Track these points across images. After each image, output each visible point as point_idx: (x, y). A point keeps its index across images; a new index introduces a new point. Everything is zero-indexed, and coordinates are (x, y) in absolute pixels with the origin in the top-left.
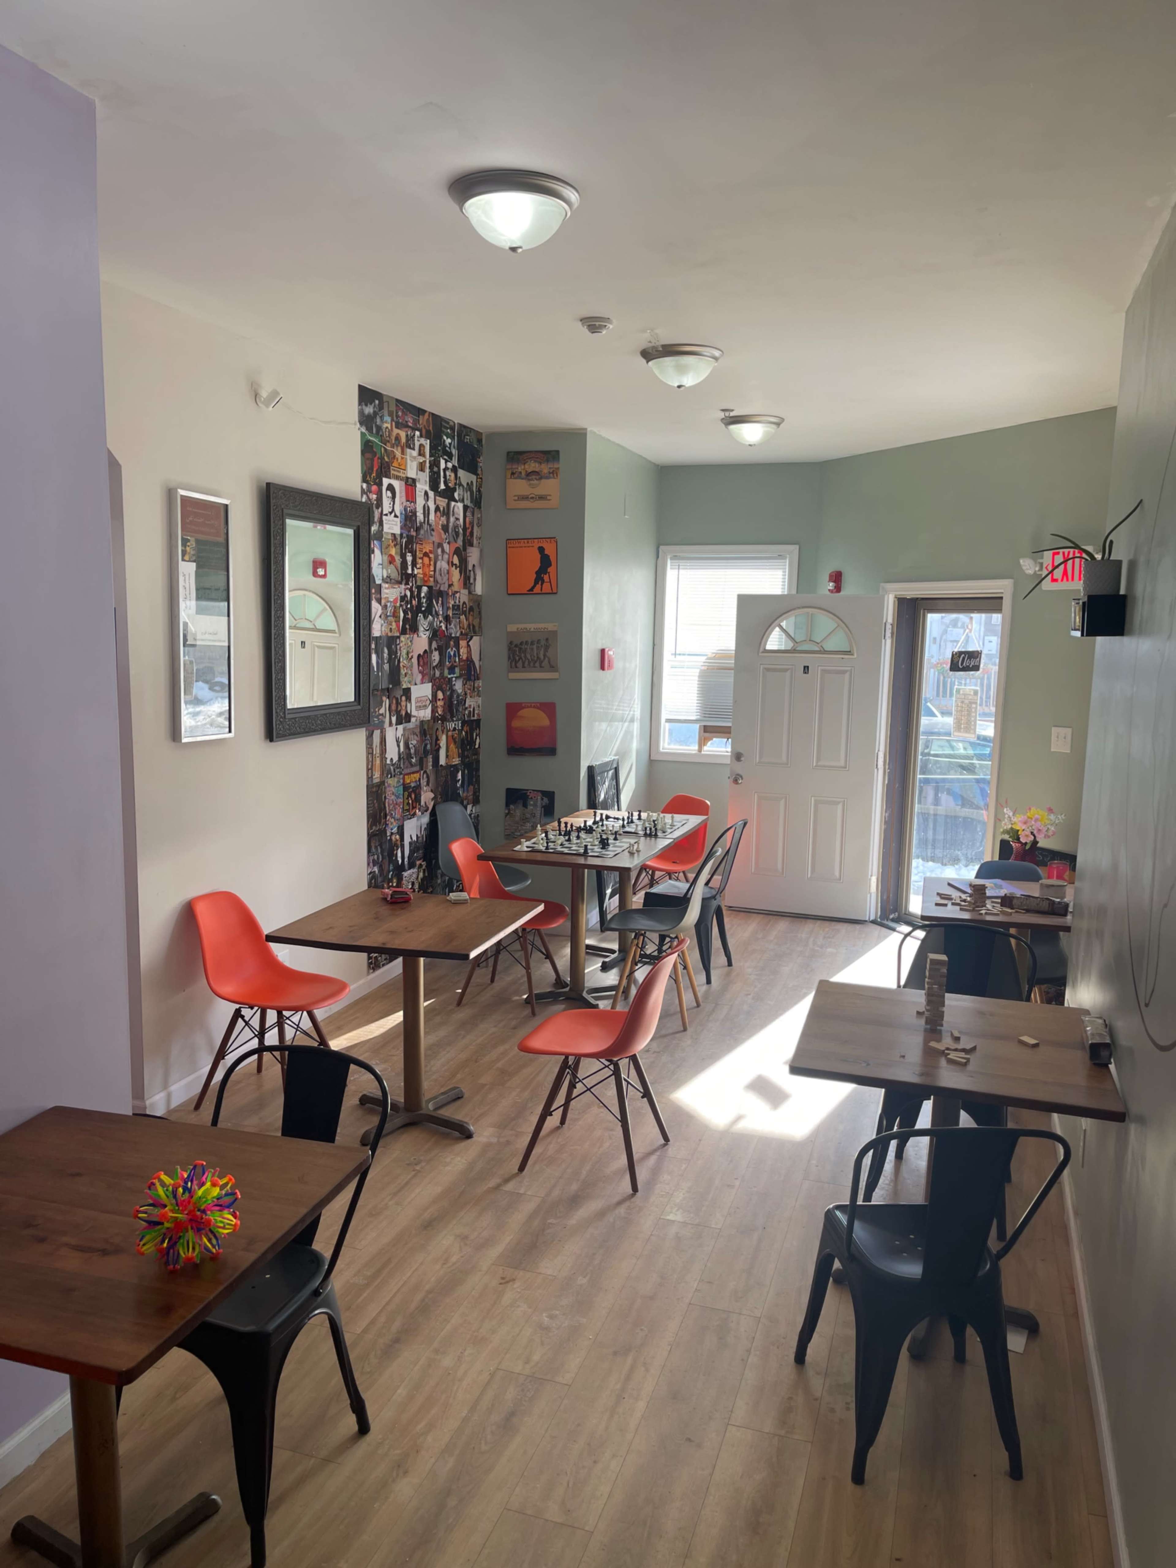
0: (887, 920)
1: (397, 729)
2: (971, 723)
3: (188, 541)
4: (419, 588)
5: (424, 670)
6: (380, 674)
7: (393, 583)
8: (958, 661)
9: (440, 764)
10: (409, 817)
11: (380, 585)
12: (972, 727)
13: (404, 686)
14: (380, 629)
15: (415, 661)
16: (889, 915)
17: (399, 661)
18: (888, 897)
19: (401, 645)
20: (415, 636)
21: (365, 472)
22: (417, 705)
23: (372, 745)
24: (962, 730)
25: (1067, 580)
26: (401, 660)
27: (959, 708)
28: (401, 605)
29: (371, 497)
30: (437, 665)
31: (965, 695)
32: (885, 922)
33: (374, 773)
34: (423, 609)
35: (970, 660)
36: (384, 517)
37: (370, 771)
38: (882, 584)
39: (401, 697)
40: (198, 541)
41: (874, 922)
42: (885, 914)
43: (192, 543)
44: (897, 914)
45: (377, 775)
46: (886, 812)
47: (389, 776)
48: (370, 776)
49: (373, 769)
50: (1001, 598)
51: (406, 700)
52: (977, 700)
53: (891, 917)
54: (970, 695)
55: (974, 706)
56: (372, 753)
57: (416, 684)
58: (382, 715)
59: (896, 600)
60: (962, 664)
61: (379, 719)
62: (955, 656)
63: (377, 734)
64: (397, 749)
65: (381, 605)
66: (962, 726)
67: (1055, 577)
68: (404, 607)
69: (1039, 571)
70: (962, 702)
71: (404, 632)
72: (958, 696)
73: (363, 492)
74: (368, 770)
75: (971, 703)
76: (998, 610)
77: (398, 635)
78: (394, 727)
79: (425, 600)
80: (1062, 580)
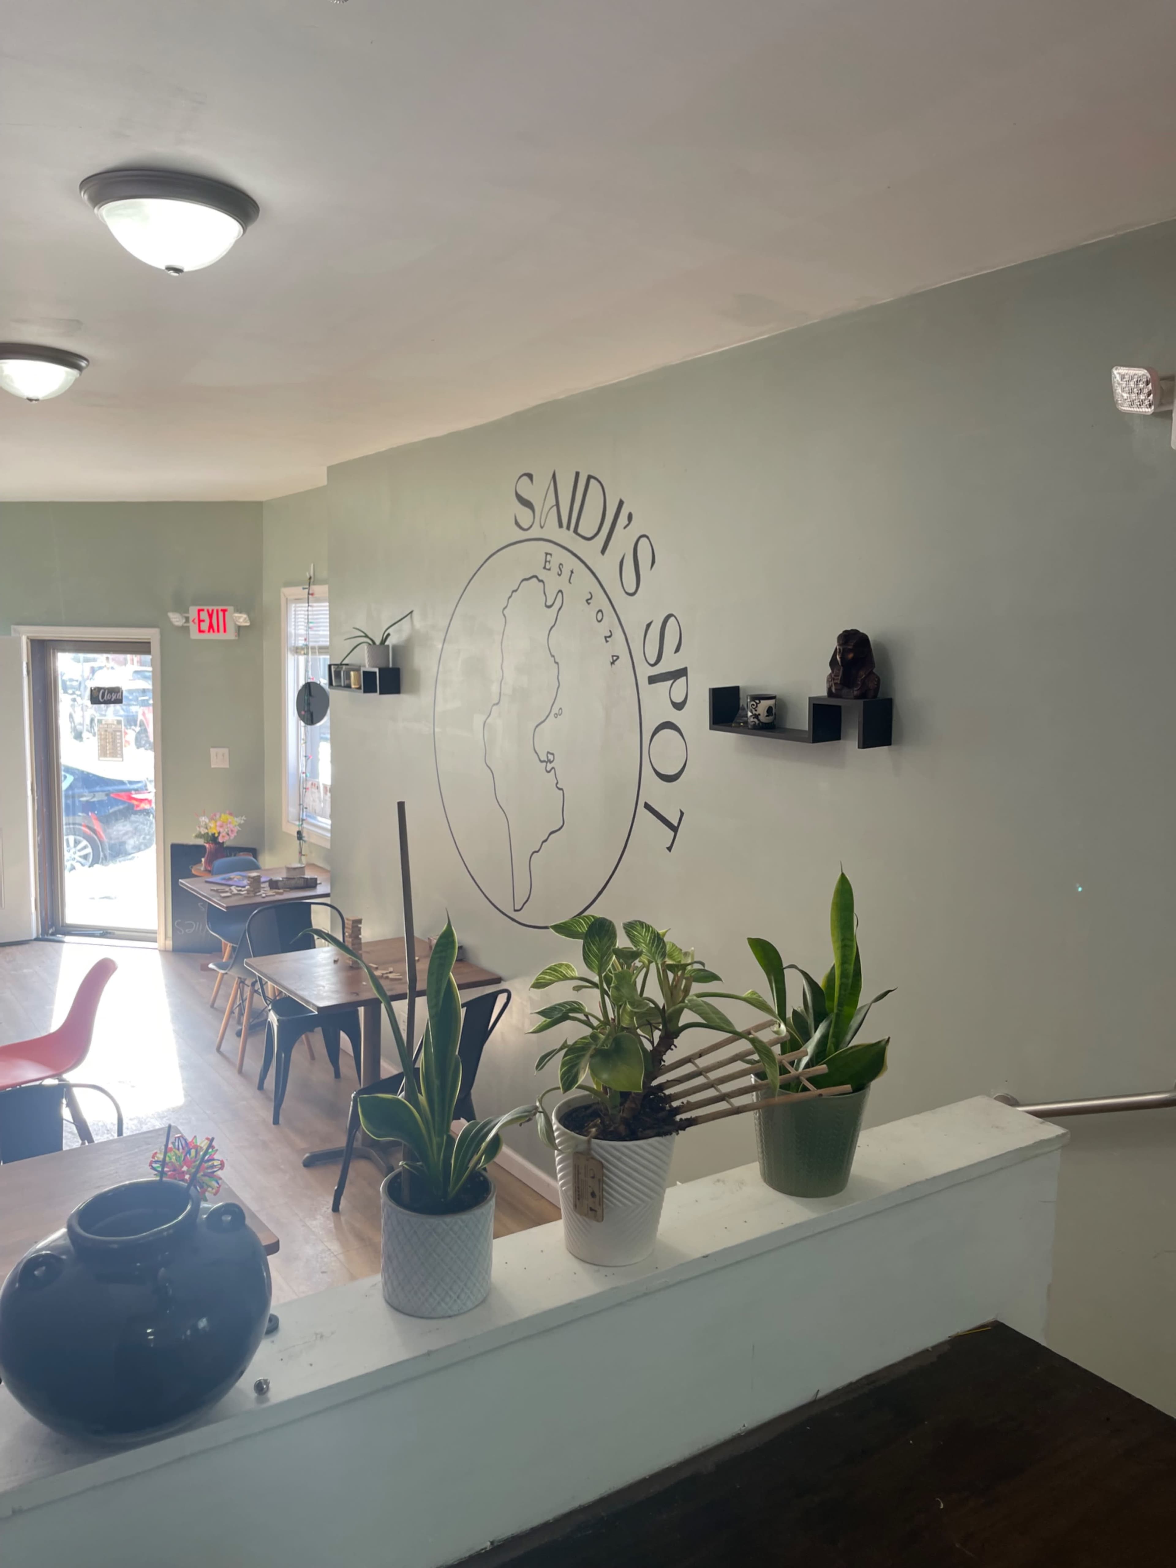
0: (47, 935)
2: (117, 748)
8: (98, 696)
12: (119, 752)
16: (48, 931)
18: (46, 914)
24: (108, 755)
25: (214, 631)
27: (103, 737)
31: (108, 724)
32: (46, 937)
35: (111, 694)
38: (13, 627)
41: (37, 939)
42: (45, 931)
44: (54, 928)
46: (38, 836)
50: (149, 643)
52: (121, 728)
53: (50, 931)
54: (114, 724)
55: (118, 734)
59: (29, 641)
60: (103, 697)
62: (94, 691)
66: (108, 752)
67: (202, 628)
69: (185, 623)
70: (106, 731)
72: (101, 726)
75: (115, 731)
76: (148, 652)
80: (209, 631)
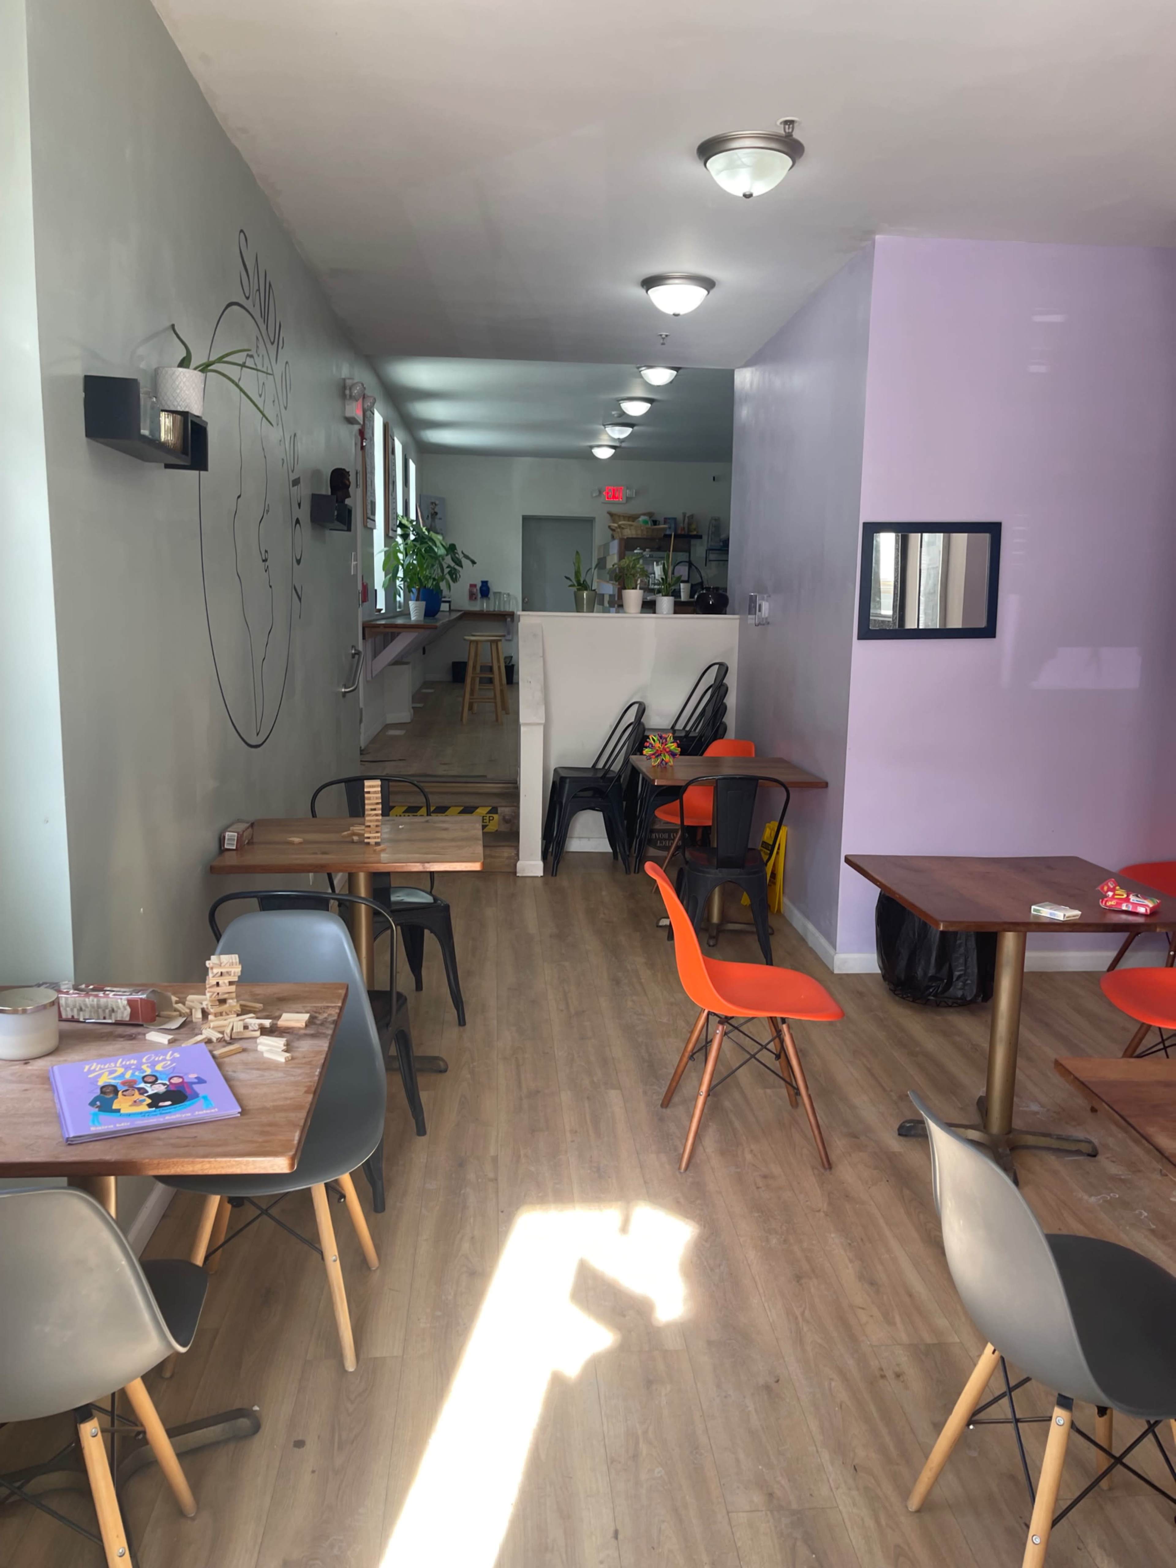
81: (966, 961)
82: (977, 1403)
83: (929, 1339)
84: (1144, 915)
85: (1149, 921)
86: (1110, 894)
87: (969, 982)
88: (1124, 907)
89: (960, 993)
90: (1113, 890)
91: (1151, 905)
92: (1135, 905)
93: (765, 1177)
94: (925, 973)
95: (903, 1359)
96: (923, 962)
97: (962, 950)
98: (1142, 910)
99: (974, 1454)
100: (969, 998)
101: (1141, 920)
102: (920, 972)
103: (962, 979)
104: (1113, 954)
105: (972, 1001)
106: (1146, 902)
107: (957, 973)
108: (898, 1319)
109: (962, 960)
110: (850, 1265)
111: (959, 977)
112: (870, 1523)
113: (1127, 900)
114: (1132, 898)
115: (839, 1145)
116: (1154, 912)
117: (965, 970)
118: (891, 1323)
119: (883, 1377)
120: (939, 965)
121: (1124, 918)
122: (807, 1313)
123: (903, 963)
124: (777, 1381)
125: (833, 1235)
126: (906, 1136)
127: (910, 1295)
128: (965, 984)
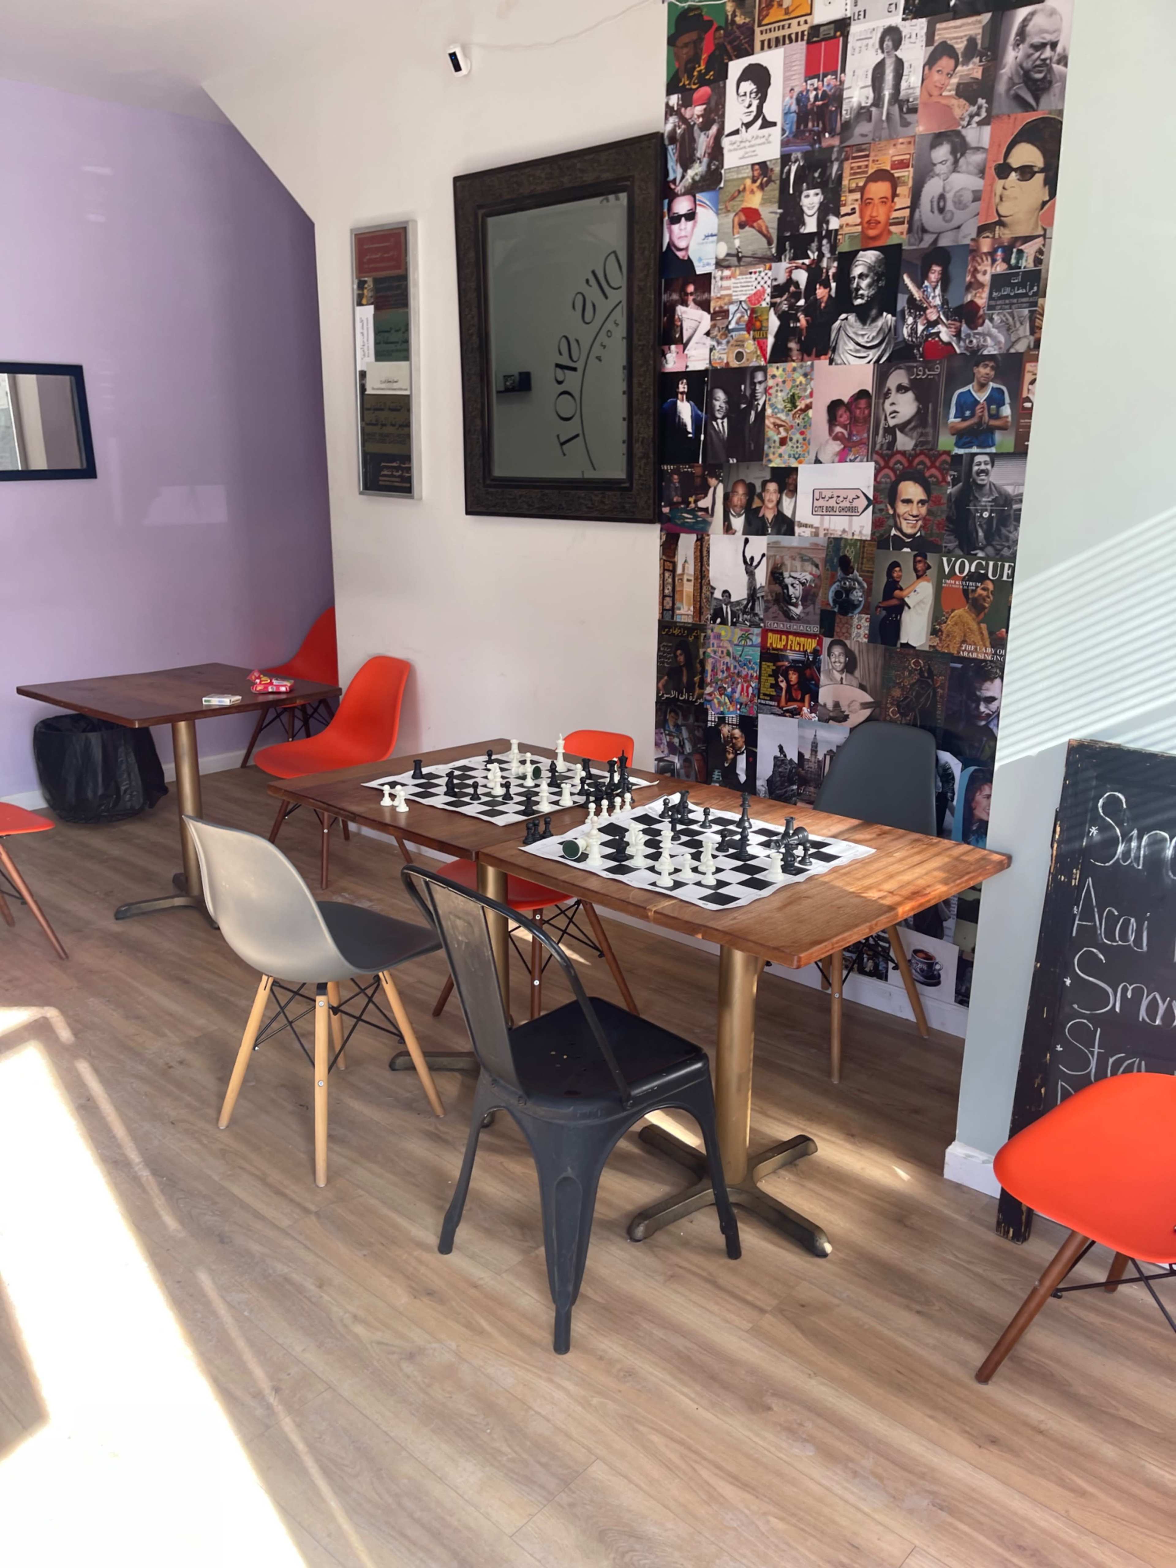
1: (747, 541)
3: (365, 282)
4: (847, 260)
5: (850, 434)
6: (702, 437)
7: (750, 264)
9: (903, 640)
10: (777, 710)
11: (708, 277)
13: (776, 463)
14: (708, 357)
15: (819, 416)
17: (761, 416)
19: (771, 382)
20: (823, 362)
21: (677, 72)
22: (816, 504)
23: (674, 555)
26: (769, 411)
28: (773, 305)
29: (688, 116)
30: (909, 422)
33: (678, 604)
34: (858, 302)
36: (726, 142)
37: (668, 600)
39: (764, 484)
40: (376, 281)
43: (370, 284)
45: (685, 612)
47: (719, 620)
48: (668, 606)
49: (677, 596)
51: (781, 491)
56: (673, 571)
57: (817, 461)
58: (706, 510)
61: (695, 517)
63: (687, 543)
64: (745, 578)
65: (709, 312)
68: (785, 307)
71: (780, 354)
73: (670, 111)
74: (663, 597)
77: (763, 363)
78: (740, 537)
79: (864, 283)
81: (129, 775)
82: (260, 1027)
83: (194, 1034)
84: (286, 693)
85: (290, 696)
86: (258, 681)
87: (135, 793)
88: (270, 690)
89: (129, 804)
90: (259, 678)
91: (289, 684)
92: (278, 686)
93: (10, 981)
94: (95, 792)
95: (182, 1053)
96: (91, 784)
97: (124, 767)
98: (283, 689)
99: (253, 1084)
100: (137, 808)
101: (284, 696)
102: (90, 795)
103: (129, 792)
104: (243, 752)
105: (142, 809)
106: (285, 683)
107: (123, 788)
108: (167, 1031)
109: (125, 776)
110: (114, 1013)
111: (125, 791)
112: (196, 1146)
113: (271, 683)
114: (275, 682)
115: (68, 941)
116: (291, 690)
117: (130, 784)
118: (164, 1035)
119: (170, 1067)
120: (106, 785)
121: (271, 697)
122: (93, 1053)
123: (71, 789)
124: (89, 1100)
125: (92, 999)
126: (123, 918)
127: (171, 1015)
128: (131, 795)
